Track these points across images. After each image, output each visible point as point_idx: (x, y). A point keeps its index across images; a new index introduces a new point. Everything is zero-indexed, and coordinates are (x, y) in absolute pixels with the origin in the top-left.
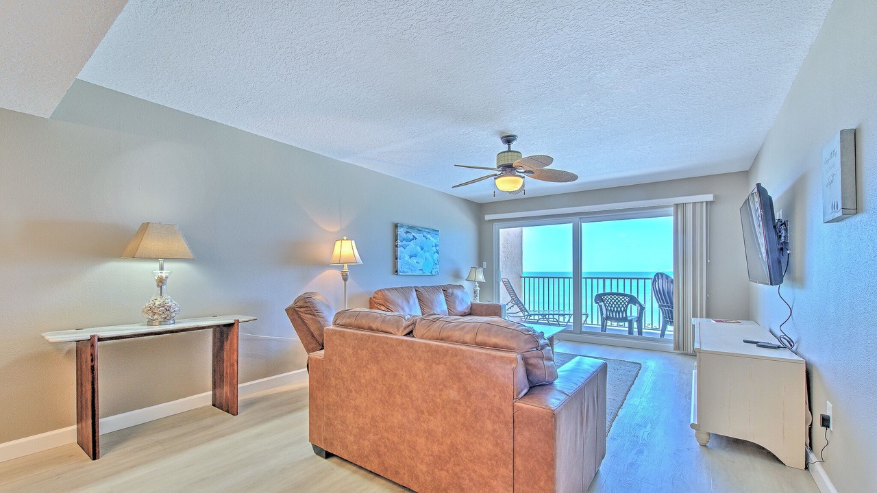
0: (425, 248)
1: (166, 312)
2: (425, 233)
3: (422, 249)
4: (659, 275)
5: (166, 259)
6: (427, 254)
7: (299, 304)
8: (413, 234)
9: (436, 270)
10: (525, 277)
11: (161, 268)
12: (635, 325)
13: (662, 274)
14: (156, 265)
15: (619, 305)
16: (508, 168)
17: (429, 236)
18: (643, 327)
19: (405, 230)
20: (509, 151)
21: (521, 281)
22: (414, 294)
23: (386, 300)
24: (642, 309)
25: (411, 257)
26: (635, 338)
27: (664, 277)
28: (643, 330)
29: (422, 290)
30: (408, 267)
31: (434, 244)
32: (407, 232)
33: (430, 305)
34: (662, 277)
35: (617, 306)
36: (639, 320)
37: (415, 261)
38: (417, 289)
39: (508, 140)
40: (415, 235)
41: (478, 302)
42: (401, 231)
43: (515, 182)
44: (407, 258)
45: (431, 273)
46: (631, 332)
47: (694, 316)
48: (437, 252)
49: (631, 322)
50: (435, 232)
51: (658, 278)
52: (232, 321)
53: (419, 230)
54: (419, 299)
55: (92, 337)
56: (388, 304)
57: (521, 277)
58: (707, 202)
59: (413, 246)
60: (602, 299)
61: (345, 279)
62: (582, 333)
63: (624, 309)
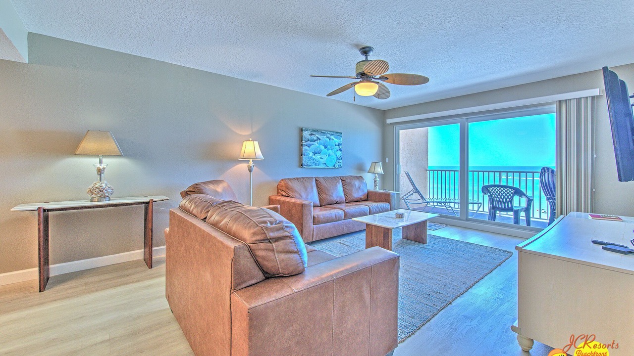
0: (328, 147)
1: (101, 193)
2: (328, 135)
3: (326, 147)
4: (545, 170)
5: (105, 156)
6: (330, 152)
7: (191, 189)
8: (317, 135)
9: (339, 164)
10: (430, 170)
11: (101, 162)
12: (523, 214)
13: (548, 169)
14: (97, 160)
15: (504, 197)
16: (364, 76)
17: (332, 137)
18: (531, 216)
19: (310, 133)
20: (367, 60)
21: (426, 173)
22: (314, 183)
23: (287, 188)
24: (530, 201)
25: (315, 154)
26: (522, 228)
27: (550, 171)
28: (531, 219)
29: (322, 181)
30: (312, 161)
31: (337, 144)
32: (311, 135)
33: (326, 191)
34: (548, 171)
35: (502, 197)
36: (527, 210)
37: (319, 157)
38: (317, 179)
39: (365, 51)
40: (319, 136)
41: (378, 190)
42: (306, 134)
43: (370, 87)
44: (311, 154)
45: (334, 166)
46: (517, 220)
47: (578, 210)
48: (340, 150)
49: (516, 213)
50: (338, 134)
51: (545, 171)
52: (148, 200)
53: (323, 133)
54: (317, 186)
55: (39, 209)
56: (287, 190)
57: (426, 170)
58: (593, 97)
59: (317, 145)
60: (489, 190)
61: (250, 171)
62: (467, 220)
63: (509, 201)
